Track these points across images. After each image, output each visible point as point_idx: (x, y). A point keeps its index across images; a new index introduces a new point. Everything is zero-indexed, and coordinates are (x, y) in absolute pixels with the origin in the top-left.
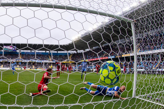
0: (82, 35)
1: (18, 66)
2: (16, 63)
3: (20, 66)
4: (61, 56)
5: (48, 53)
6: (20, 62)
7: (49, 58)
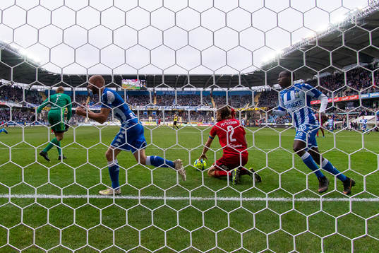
0: (287, 50)
1: (150, 118)
2: (147, 113)
3: (153, 117)
4: (235, 96)
5: (208, 92)
6: (154, 111)
7: (210, 102)
